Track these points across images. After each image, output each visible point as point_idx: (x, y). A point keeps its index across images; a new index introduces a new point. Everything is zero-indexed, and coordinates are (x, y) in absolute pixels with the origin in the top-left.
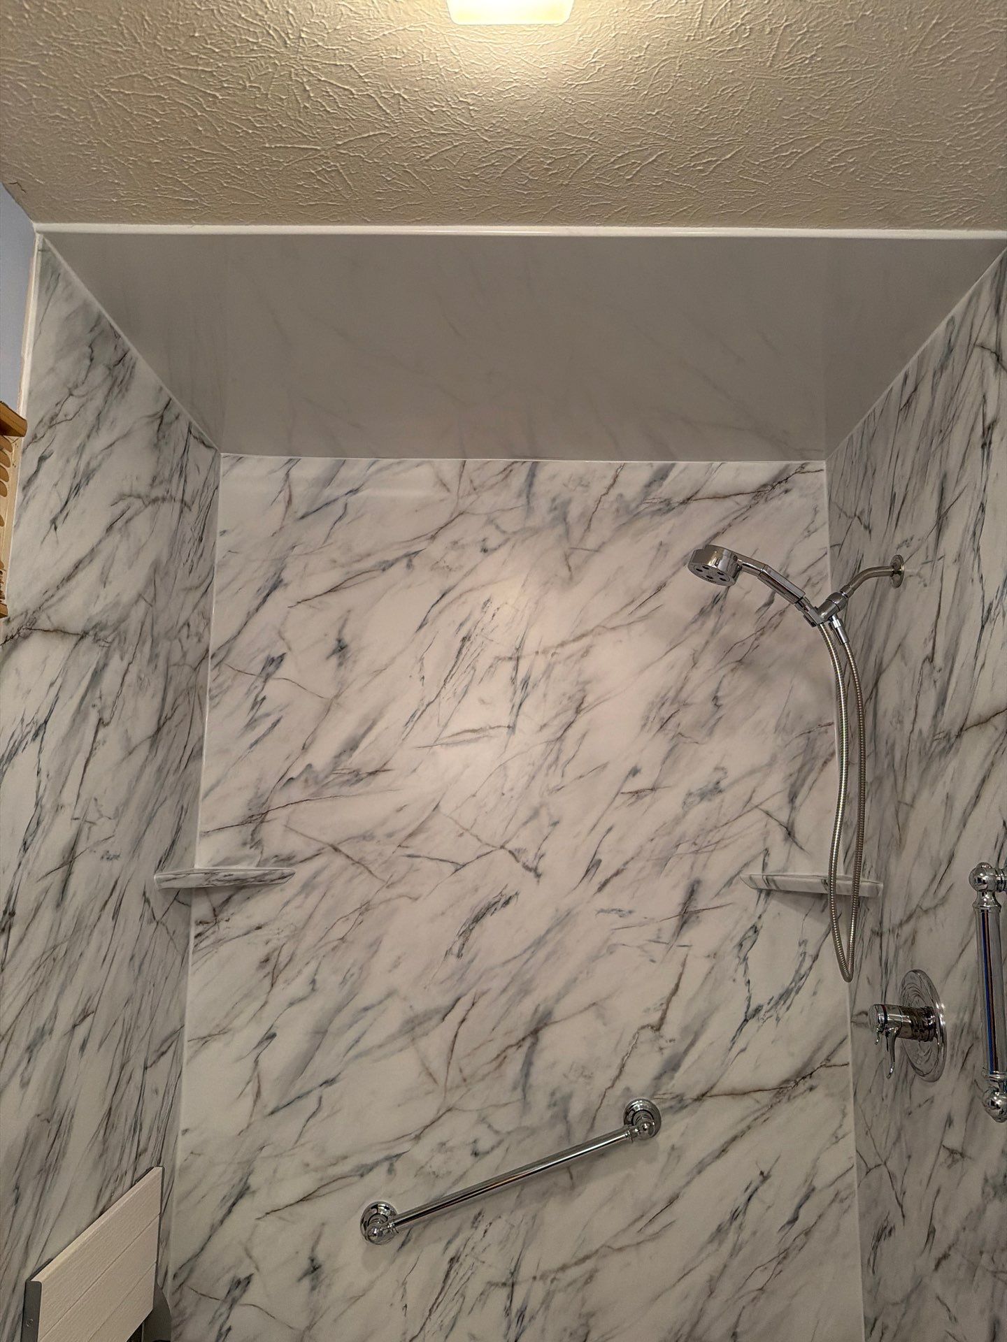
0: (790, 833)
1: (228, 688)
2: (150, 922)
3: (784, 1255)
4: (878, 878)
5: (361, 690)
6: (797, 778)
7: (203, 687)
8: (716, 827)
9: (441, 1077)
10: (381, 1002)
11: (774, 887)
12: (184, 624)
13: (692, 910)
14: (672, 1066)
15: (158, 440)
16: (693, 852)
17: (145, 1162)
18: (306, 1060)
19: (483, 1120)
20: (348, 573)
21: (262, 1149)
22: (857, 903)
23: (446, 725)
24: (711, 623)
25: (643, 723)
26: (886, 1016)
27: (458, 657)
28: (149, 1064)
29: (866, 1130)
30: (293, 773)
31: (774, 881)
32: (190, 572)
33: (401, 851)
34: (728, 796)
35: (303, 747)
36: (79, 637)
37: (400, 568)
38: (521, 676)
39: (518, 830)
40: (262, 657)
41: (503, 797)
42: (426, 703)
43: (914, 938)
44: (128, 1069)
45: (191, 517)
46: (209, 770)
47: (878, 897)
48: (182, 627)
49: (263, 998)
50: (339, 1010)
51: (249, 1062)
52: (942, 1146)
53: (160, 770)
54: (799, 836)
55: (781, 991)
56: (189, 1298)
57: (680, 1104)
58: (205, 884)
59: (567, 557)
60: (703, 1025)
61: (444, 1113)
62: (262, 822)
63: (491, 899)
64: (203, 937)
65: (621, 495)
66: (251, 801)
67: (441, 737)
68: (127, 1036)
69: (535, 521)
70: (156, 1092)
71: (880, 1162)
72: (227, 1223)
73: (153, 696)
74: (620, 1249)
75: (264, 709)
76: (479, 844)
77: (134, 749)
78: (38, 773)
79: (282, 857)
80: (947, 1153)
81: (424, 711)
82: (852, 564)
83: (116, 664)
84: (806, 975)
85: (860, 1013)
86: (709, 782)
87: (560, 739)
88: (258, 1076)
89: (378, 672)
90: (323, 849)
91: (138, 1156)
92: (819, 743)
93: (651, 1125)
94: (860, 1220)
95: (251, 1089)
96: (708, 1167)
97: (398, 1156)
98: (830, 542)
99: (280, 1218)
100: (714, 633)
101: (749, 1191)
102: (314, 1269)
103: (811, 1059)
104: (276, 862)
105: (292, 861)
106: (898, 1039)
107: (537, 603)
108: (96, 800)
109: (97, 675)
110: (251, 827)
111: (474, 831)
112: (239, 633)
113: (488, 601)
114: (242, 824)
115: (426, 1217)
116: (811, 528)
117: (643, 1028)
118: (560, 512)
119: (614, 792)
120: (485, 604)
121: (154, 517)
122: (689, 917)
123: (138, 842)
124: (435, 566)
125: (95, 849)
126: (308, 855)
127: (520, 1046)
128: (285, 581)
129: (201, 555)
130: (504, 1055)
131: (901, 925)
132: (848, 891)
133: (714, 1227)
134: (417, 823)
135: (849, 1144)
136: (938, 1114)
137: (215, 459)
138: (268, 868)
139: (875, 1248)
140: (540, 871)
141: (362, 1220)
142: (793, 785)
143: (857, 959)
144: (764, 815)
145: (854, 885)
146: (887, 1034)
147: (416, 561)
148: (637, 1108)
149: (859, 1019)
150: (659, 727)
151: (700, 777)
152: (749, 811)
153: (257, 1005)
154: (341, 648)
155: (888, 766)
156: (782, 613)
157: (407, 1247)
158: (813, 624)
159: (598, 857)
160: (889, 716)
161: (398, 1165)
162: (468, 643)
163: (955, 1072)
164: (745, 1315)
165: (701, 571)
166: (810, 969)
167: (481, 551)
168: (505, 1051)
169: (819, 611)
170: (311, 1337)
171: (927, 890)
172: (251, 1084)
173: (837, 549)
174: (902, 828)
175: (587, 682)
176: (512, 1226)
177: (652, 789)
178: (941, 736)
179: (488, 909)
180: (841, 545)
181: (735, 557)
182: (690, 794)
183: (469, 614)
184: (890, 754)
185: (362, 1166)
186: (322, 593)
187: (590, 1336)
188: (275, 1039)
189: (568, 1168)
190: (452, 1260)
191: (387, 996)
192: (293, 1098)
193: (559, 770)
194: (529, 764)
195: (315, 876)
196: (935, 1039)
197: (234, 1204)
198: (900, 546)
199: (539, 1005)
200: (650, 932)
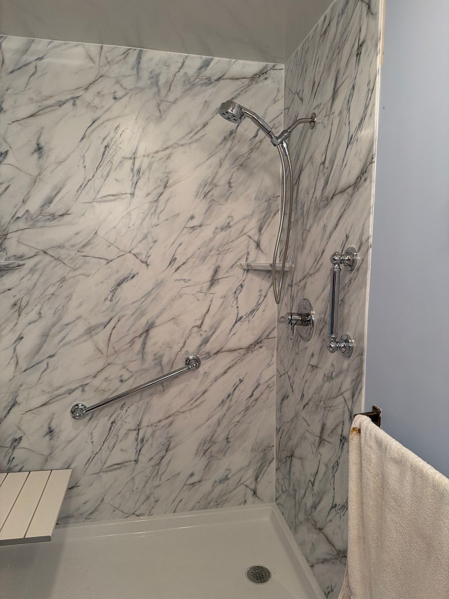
0: (258, 245)
3: (247, 409)
4: (292, 263)
5: (52, 172)
6: (263, 221)
8: (227, 243)
9: (104, 350)
10: (74, 321)
11: (250, 268)
13: (216, 278)
14: (206, 341)
16: (217, 254)
18: (39, 348)
19: (124, 367)
20: (40, 106)
21: (21, 386)
22: (283, 273)
23: (98, 192)
24: (228, 145)
25: (196, 194)
26: (291, 317)
27: (103, 156)
29: (281, 361)
30: (19, 215)
31: (250, 265)
33: (78, 254)
34: (233, 229)
35: (23, 202)
37: (69, 105)
38: (136, 167)
39: (137, 244)
41: (130, 229)
42: (87, 180)
43: (305, 286)
47: (292, 271)
49: (15, 322)
50: (54, 325)
51: (11, 350)
52: (309, 364)
54: (262, 247)
55: (250, 310)
57: (209, 355)
59: (158, 105)
60: (219, 325)
61: (107, 366)
62: (5, 239)
63: (125, 276)
65: (186, 73)
67: (96, 198)
69: (141, 84)
71: (285, 372)
72: (8, 417)
74: (183, 412)
76: (118, 251)
79: (18, 256)
80: (311, 367)
81: (87, 184)
82: (293, 117)
84: (261, 303)
85: (281, 318)
86: (225, 223)
87: (157, 201)
88: (16, 355)
89: (60, 163)
90: (39, 252)
92: (273, 205)
93: (196, 364)
94: (276, 394)
95: (13, 362)
96: (219, 379)
97: (86, 384)
98: (284, 107)
99: (33, 413)
100: (230, 150)
101: (235, 386)
102: (51, 431)
103: (261, 336)
104: (14, 258)
105: (22, 259)
106: (295, 326)
107: (143, 129)
111: (116, 244)
113: (118, 126)
115: (101, 407)
116: (276, 99)
117: (194, 327)
119: (182, 228)
120: (116, 128)
122: (215, 282)
124: (88, 105)
126: (31, 255)
127: (141, 337)
128: (5, 109)
130: (133, 341)
131: (300, 281)
132: (280, 268)
133: (220, 401)
134: (86, 241)
135: (274, 367)
136: (309, 353)
138: (10, 262)
139: (281, 403)
140: (148, 263)
141: (71, 411)
142: (261, 224)
143: (282, 297)
144: (248, 237)
145: (283, 265)
146: (291, 324)
147: (78, 102)
148: (191, 358)
149: (281, 320)
150: (204, 196)
151: (221, 221)
152: (242, 236)
153: (12, 325)
154: (39, 149)
155: (301, 214)
156: (261, 141)
157: (91, 420)
158: (275, 145)
159: (175, 257)
160: (303, 191)
161: (86, 388)
162: (108, 149)
163: (316, 337)
164: (232, 431)
165: (225, 114)
166: (263, 301)
167: (113, 99)
168: (133, 339)
169: (277, 138)
170: (51, 457)
171: (312, 266)
172: (13, 359)
173: (287, 110)
174: (304, 241)
175: (169, 173)
176: (138, 408)
177: (200, 226)
178: (324, 199)
179: (124, 280)
180: (289, 108)
181: (241, 108)
182: (217, 228)
183: (108, 133)
184: (302, 208)
185: (70, 390)
186: (26, 117)
187: (171, 445)
188: (23, 339)
189: (162, 383)
190: (112, 423)
191: (77, 319)
192: (35, 364)
193: (156, 216)
194: (142, 213)
195: (36, 265)
196: (310, 325)
197: (10, 409)
198: (315, 108)
199: (149, 320)
200: (198, 288)
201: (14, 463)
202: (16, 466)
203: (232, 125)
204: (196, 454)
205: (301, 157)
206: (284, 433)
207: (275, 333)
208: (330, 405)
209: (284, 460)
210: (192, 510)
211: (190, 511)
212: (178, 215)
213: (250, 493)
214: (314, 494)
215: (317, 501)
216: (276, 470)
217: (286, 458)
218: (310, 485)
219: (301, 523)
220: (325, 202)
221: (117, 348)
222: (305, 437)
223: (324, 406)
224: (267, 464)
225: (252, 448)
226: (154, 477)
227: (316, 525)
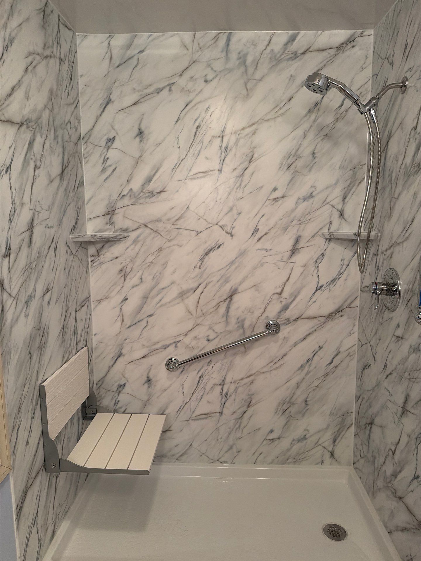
0: (341, 214)
1: (92, 153)
2: (70, 255)
3: (327, 374)
4: (379, 231)
5: (151, 154)
6: (347, 189)
7: (81, 153)
8: (309, 213)
9: (194, 313)
10: (169, 286)
11: (332, 237)
12: (68, 122)
13: (297, 248)
14: (286, 308)
15: (44, 24)
16: (299, 224)
17: (80, 345)
18: (140, 308)
19: (211, 328)
20: (141, 95)
21: (126, 340)
22: (368, 242)
23: (190, 170)
24: (313, 117)
25: (280, 166)
26: (376, 287)
27: (195, 136)
28: (77, 310)
29: (363, 331)
30: (125, 193)
31: (333, 235)
32: (68, 96)
33: (173, 227)
34: (316, 199)
35: (128, 181)
36: (20, 125)
37: (165, 92)
38: (224, 145)
39: (223, 217)
40: (105, 138)
41: (217, 202)
42: (181, 159)
43: (392, 256)
44: (69, 311)
45: (65, 67)
46: (88, 192)
47: (378, 239)
48: (67, 124)
49: (121, 285)
50: (152, 289)
51: (118, 309)
52: (394, 335)
53: (66, 190)
54: (346, 216)
55: (332, 279)
56: (103, 391)
57: (288, 321)
58: (92, 240)
59: (246, 84)
60: (299, 293)
61: (196, 326)
62: (113, 214)
63: (212, 246)
64: (94, 262)
65: (272, 50)
66: (107, 205)
67: (189, 175)
68: (67, 299)
69: (230, 65)
70: (82, 320)
71: (367, 342)
72: (115, 366)
73: (58, 156)
75: (109, 163)
76: (207, 223)
77: (53, 180)
78: (11, 188)
79: (124, 229)
80: (396, 337)
81: (180, 163)
82: (382, 83)
83: (39, 140)
84: (343, 272)
85: (364, 287)
86: (308, 193)
87: (242, 175)
88: (122, 314)
89: (158, 145)
90: (141, 225)
91: (77, 343)
92: (358, 173)
93: (276, 330)
94: (357, 362)
95: (120, 319)
96: (299, 344)
97: (178, 341)
98: (373, 72)
99: (135, 364)
100: (314, 121)
101: (314, 353)
102: (149, 381)
103: (342, 305)
104: (121, 231)
105: (127, 231)
106: (380, 296)
107: (231, 108)
108: (39, 202)
109: (31, 144)
110: (109, 216)
111: (205, 217)
112: (94, 127)
113: (208, 107)
114: (105, 215)
115: (191, 362)
116: (364, 67)
117: (274, 294)
118: (242, 59)
119: (265, 199)
120: (207, 109)
121: (47, 66)
122: (295, 251)
123: (60, 223)
124: (183, 90)
125: (42, 223)
126: (134, 228)
127: (225, 302)
128: (112, 100)
129: (72, 87)
130: (219, 305)
131: (387, 250)
132: (365, 237)
133: (299, 365)
134: (180, 215)
135: (356, 336)
136: (394, 323)
137: (74, 36)
138: (118, 234)
139: (362, 372)
140: (233, 234)
141: (166, 364)
142: (345, 193)
143: (366, 266)
144: (331, 207)
145: (368, 234)
146: (376, 294)
147: (173, 88)
148: (271, 323)
149: (364, 289)
150: (286, 168)
151: (304, 191)
152: (324, 205)
153: (119, 288)
154: (141, 133)
155: (389, 182)
156: (347, 110)
157: (183, 372)
158: (362, 113)
159: (257, 228)
160: (392, 158)
161: (179, 345)
162: (199, 130)
163: (403, 307)
164: (310, 395)
165: (311, 87)
166: (345, 270)
167: (204, 82)
168: (219, 303)
169: (365, 106)
170: (149, 403)
171: (400, 235)
172: (119, 317)
173: (375, 76)
174: (392, 209)
175: (255, 147)
176: (223, 365)
177: (283, 197)
178: (416, 165)
179: (211, 250)
180: (377, 75)
181: (327, 78)
182: (299, 199)
183: (200, 115)
184: (390, 175)
185: (165, 345)
186: (130, 105)
187: (252, 403)
188: (128, 300)
189: (244, 345)
190: (200, 377)
191: (171, 284)
192: (136, 322)
193: (241, 190)
194: (228, 187)
195: (138, 237)
196: (396, 295)
197: (117, 359)
198: (407, 72)
199: (232, 286)
200: (278, 258)
201: (119, 405)
202: (121, 408)
203: (317, 97)
204: (276, 413)
205: (390, 124)
206: (364, 401)
207: (357, 303)
208: (415, 377)
209: (363, 427)
210: (271, 463)
211: (270, 464)
212: (262, 187)
213: (328, 455)
214: (395, 463)
215: (398, 470)
216: (355, 435)
217: (365, 425)
218: (391, 453)
219: (380, 489)
220: (416, 169)
221: (204, 311)
222: (387, 406)
223: (409, 377)
224: (346, 428)
225: (331, 413)
226: (236, 430)
227: (395, 493)
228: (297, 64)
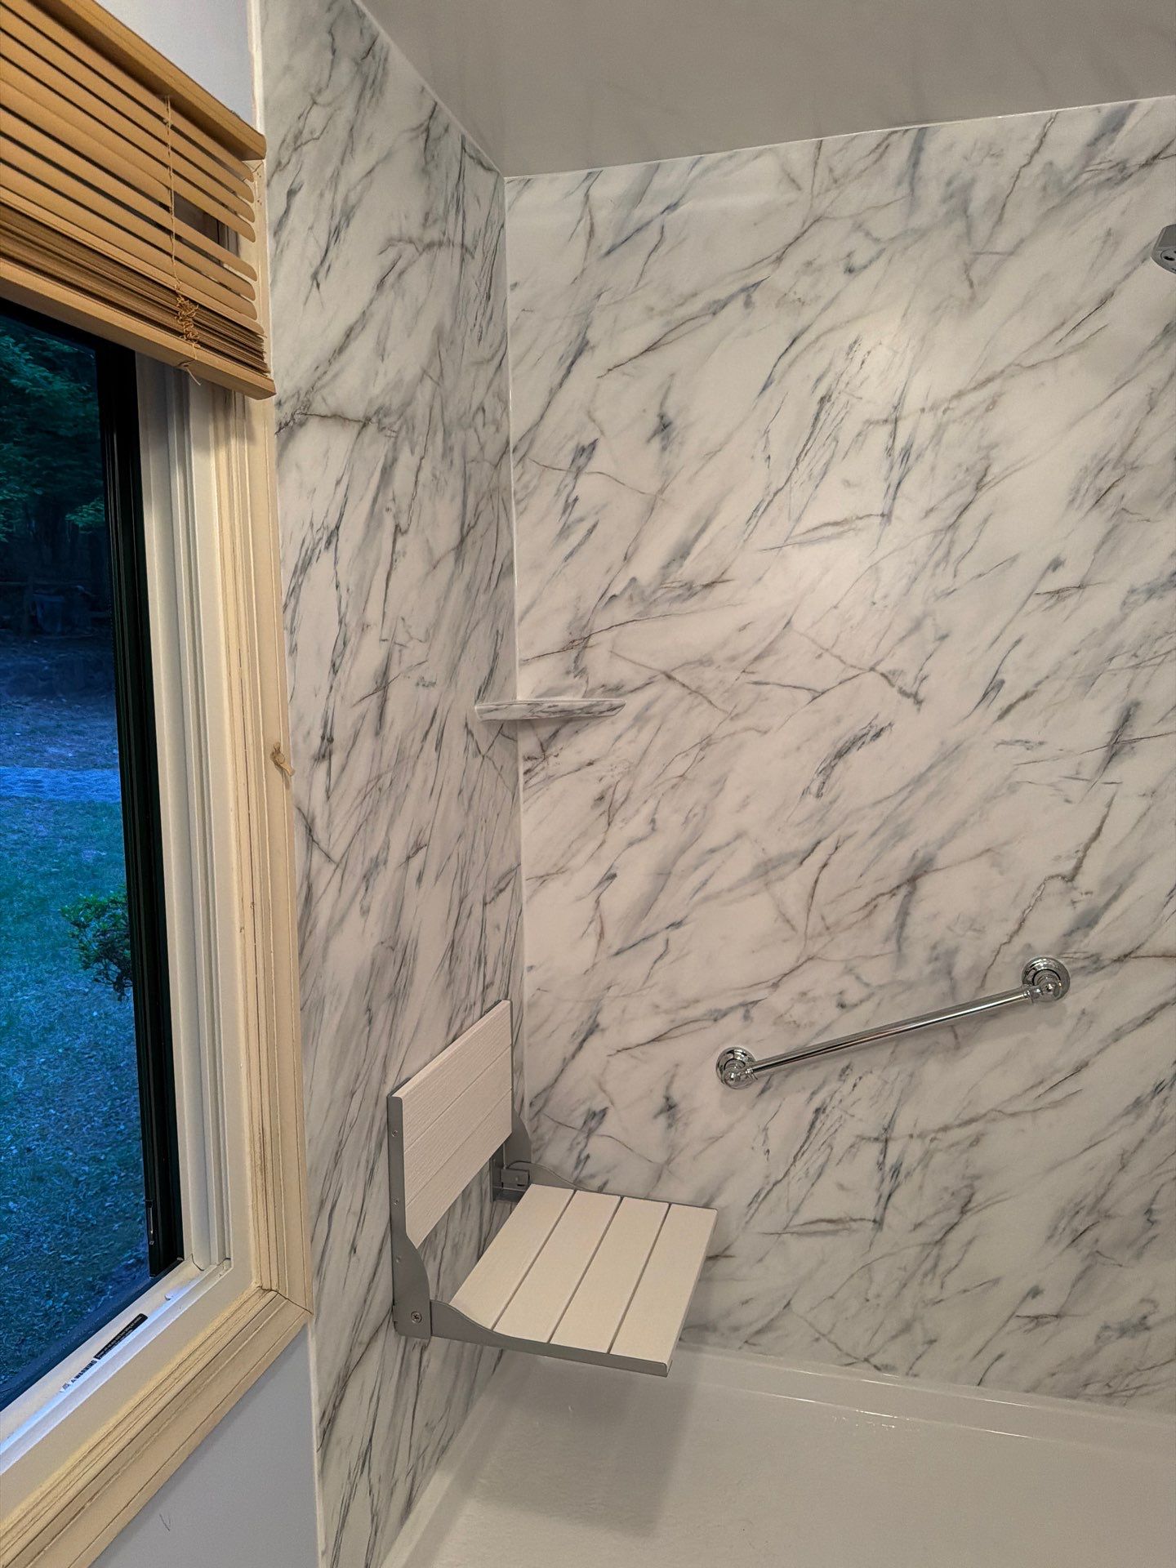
1: (536, 488)
2: (475, 756)
5: (690, 481)
7: (507, 488)
9: (799, 921)
10: (728, 844)
12: (478, 409)
13: (1126, 739)
14: (1088, 921)
15: (427, 163)
16: (1132, 667)
17: (492, 995)
18: (648, 905)
19: (849, 971)
20: (669, 323)
21: (609, 988)
23: (799, 519)
25: (1071, 498)
27: (814, 425)
28: (488, 900)
30: (615, 590)
32: (480, 340)
33: (745, 678)
35: (625, 558)
37: (736, 307)
38: (900, 443)
39: (893, 647)
40: (571, 445)
41: (874, 607)
42: (773, 491)
44: (467, 904)
45: (474, 267)
46: (522, 589)
48: (475, 414)
49: (601, 837)
51: (590, 902)
53: (469, 587)
56: (546, 1126)
57: (1095, 963)
58: (529, 716)
59: (967, 268)
60: (1132, 875)
61: (806, 962)
62: (585, 647)
63: (857, 731)
64: (533, 773)
65: (1051, 163)
66: (570, 624)
67: (793, 534)
68: (463, 870)
69: (921, 219)
70: (498, 927)
72: (579, 1057)
73: (453, 499)
74: (1013, 1115)
75: (579, 510)
76: (842, 666)
77: (439, 562)
78: (337, 587)
79: (612, 686)
81: (771, 501)
83: (407, 459)
86: (1162, 574)
87: (952, 527)
88: (600, 917)
89: (711, 455)
90: (655, 677)
91: (485, 988)
93: (1057, 986)
95: (594, 928)
96: (1128, 1036)
97: (755, 1003)
99: (631, 1057)
102: (670, 1107)
104: (603, 692)
105: (620, 692)
107: (923, 339)
110: (574, 653)
111: (837, 651)
112: (542, 417)
113: (855, 342)
114: (563, 650)
115: (786, 1066)
117: (1051, 878)
118: (958, 198)
119: (1025, 595)
120: (851, 348)
121: (432, 270)
122: (1122, 748)
123: (453, 671)
124: (782, 301)
125: (410, 675)
126: (639, 683)
127: (894, 895)
128: (592, 343)
129: (491, 319)
130: (874, 903)
133: (1131, 1099)
134: (765, 644)
137: (497, 188)
138: (594, 700)
140: (921, 696)
141: (718, 1065)
147: (756, 296)
148: (1039, 967)
150: (1093, 501)
151: (1149, 568)
153: (593, 845)
154: (664, 426)
157: (767, 1094)
159: (999, 677)
161: (755, 1012)
162: (827, 406)
164: (1164, 1193)
165: (1171, 259)
167: (845, 272)
168: (874, 899)
170: (671, 1171)
172: (594, 923)
175: (993, 446)
176: (885, 1082)
177: (1080, 587)
179: (853, 743)
182: (1133, 591)
183: (830, 364)
185: (716, 1011)
186: (637, 354)
187: (974, 1198)
188: (616, 880)
189: (952, 1026)
190: (817, 1111)
191: (736, 839)
192: (639, 939)
193: (950, 569)
194: (909, 563)
195: (647, 708)
197: (584, 1040)
199: (917, 851)
200: (1066, 767)
201: (590, 1168)
202: (592, 1176)
204: (1050, 1237)
210: (1033, 1389)
211: (1027, 1392)
212: (1014, 559)
221: (830, 920)
226: (926, 1274)
228: (1127, 195)
